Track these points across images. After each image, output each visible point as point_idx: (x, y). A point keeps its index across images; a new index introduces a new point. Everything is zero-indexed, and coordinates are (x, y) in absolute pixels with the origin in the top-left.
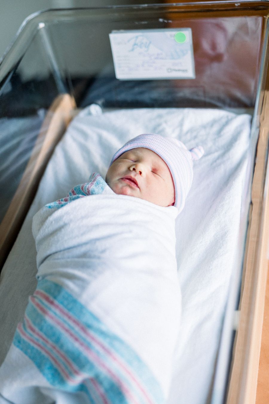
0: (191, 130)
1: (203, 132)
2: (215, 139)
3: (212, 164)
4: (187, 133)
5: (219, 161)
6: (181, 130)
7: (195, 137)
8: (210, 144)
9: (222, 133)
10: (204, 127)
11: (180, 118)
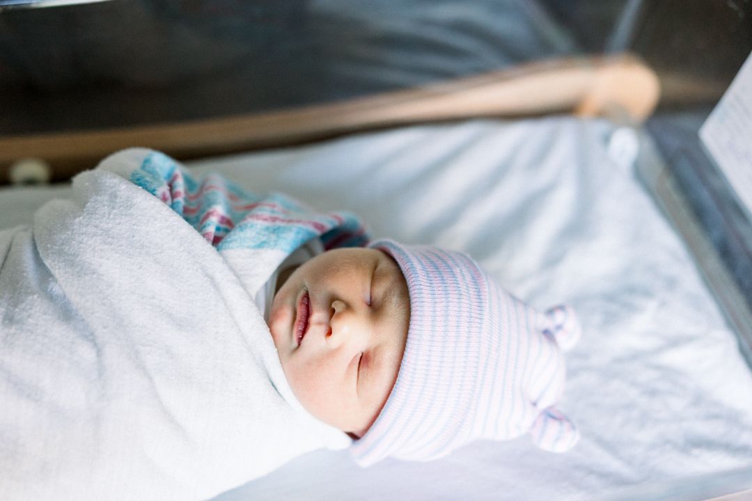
0: (669, 373)
1: (678, 404)
2: (668, 442)
3: (577, 467)
4: (658, 367)
5: (593, 481)
6: (659, 350)
7: (653, 393)
8: (646, 436)
9: (696, 452)
10: (699, 399)
11: (691, 330)
